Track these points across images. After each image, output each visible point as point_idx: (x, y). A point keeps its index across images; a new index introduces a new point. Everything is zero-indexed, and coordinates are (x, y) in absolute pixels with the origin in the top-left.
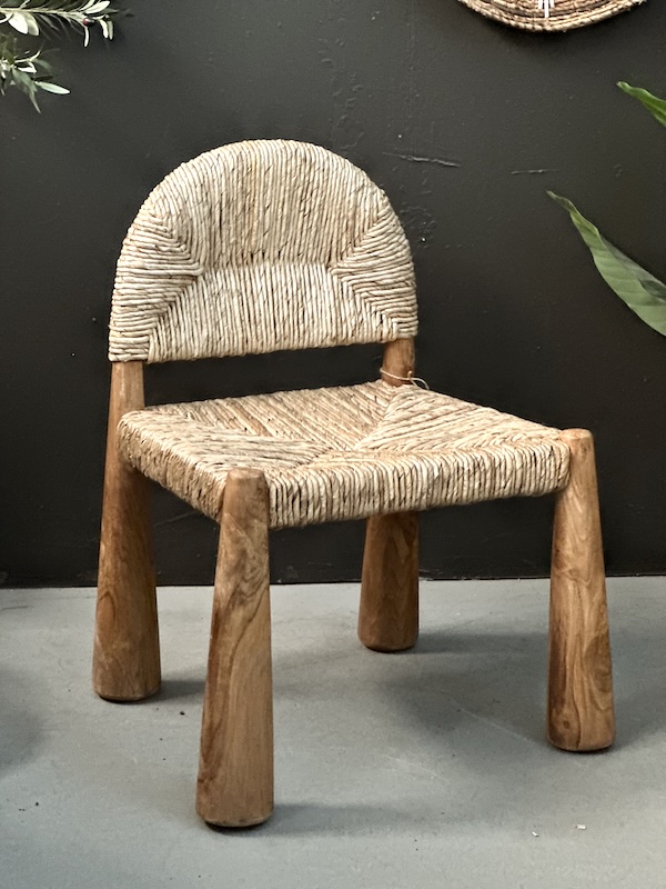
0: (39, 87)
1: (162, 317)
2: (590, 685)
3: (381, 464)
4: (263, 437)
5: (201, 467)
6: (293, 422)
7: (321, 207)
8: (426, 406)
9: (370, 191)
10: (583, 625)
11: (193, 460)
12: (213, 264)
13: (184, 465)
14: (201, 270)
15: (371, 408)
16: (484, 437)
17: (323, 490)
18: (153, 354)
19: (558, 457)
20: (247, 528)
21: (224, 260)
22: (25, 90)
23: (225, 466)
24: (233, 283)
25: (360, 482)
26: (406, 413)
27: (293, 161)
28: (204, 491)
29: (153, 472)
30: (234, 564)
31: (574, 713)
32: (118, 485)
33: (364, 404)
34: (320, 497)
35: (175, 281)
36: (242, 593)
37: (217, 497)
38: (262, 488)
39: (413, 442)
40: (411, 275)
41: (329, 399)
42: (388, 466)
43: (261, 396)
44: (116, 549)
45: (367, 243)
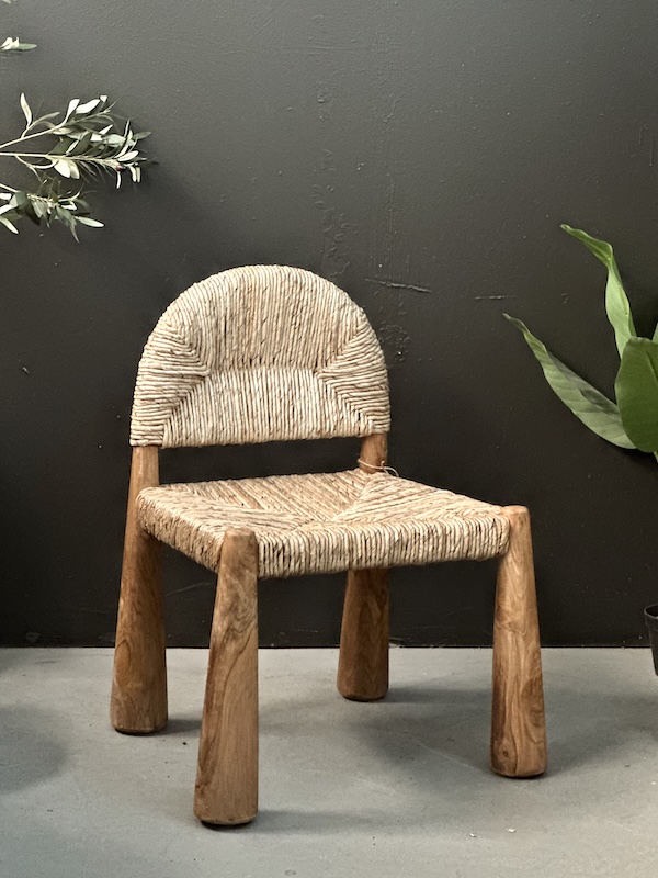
0: (78, 221)
1: (175, 409)
2: (525, 720)
3: (350, 528)
4: (257, 510)
5: (204, 529)
6: (282, 499)
7: (310, 321)
8: (395, 489)
9: (350, 309)
10: (520, 670)
11: (197, 523)
12: (218, 367)
13: (190, 527)
14: (208, 371)
15: (349, 491)
16: (439, 513)
17: (302, 548)
18: (167, 440)
19: (499, 528)
20: (240, 576)
21: (228, 364)
22: (67, 224)
23: (224, 528)
24: (235, 384)
25: (333, 542)
26: (377, 494)
27: (287, 283)
28: (206, 548)
29: (165, 536)
30: (229, 606)
31: (512, 744)
32: (135, 550)
33: (343, 488)
34: (300, 553)
35: (186, 380)
36: (234, 629)
37: (216, 553)
38: (252, 544)
39: (381, 516)
40: (385, 380)
41: (314, 483)
42: (357, 531)
43: (257, 479)
44: (133, 604)
45: (348, 351)
